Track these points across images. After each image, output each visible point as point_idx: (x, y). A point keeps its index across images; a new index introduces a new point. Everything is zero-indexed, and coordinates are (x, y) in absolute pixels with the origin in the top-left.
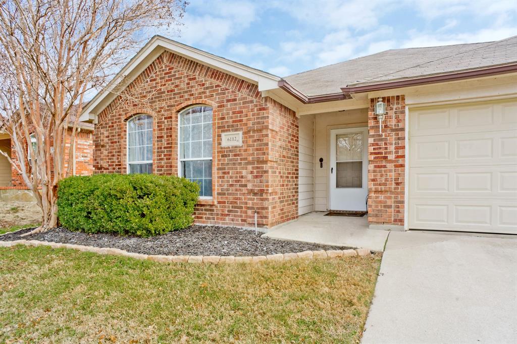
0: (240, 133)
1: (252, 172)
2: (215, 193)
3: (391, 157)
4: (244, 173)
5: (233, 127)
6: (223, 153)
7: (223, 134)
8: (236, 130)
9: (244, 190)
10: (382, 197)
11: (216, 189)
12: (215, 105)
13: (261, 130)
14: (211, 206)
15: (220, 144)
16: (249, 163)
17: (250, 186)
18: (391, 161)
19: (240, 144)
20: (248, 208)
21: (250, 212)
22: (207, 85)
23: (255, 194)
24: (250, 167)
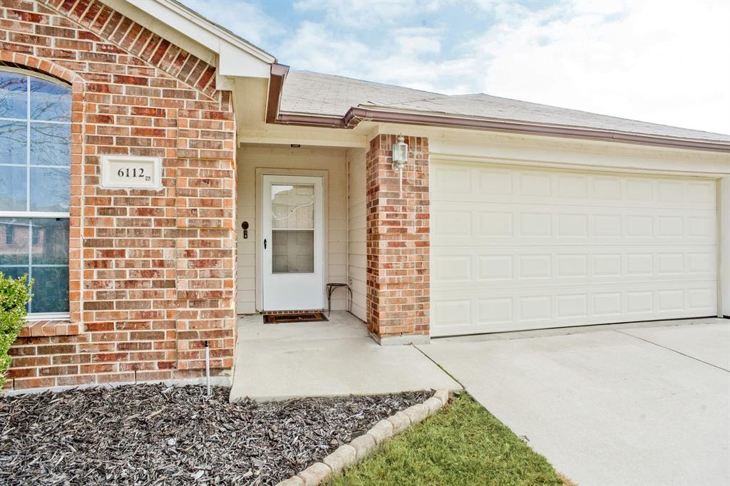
0: (157, 161)
1: (189, 254)
2: (78, 304)
3: (412, 230)
4: (167, 254)
5: (136, 144)
6: (106, 205)
7: (105, 159)
8: (146, 153)
9: (167, 294)
10: (399, 293)
11: (81, 293)
12: (80, 83)
13: (212, 161)
14: (64, 338)
15: (95, 181)
16: (181, 232)
17: (183, 285)
18: (411, 237)
19: (157, 185)
20: (182, 336)
21: (184, 345)
22: (51, 20)
23: (197, 303)
24: (184, 242)
